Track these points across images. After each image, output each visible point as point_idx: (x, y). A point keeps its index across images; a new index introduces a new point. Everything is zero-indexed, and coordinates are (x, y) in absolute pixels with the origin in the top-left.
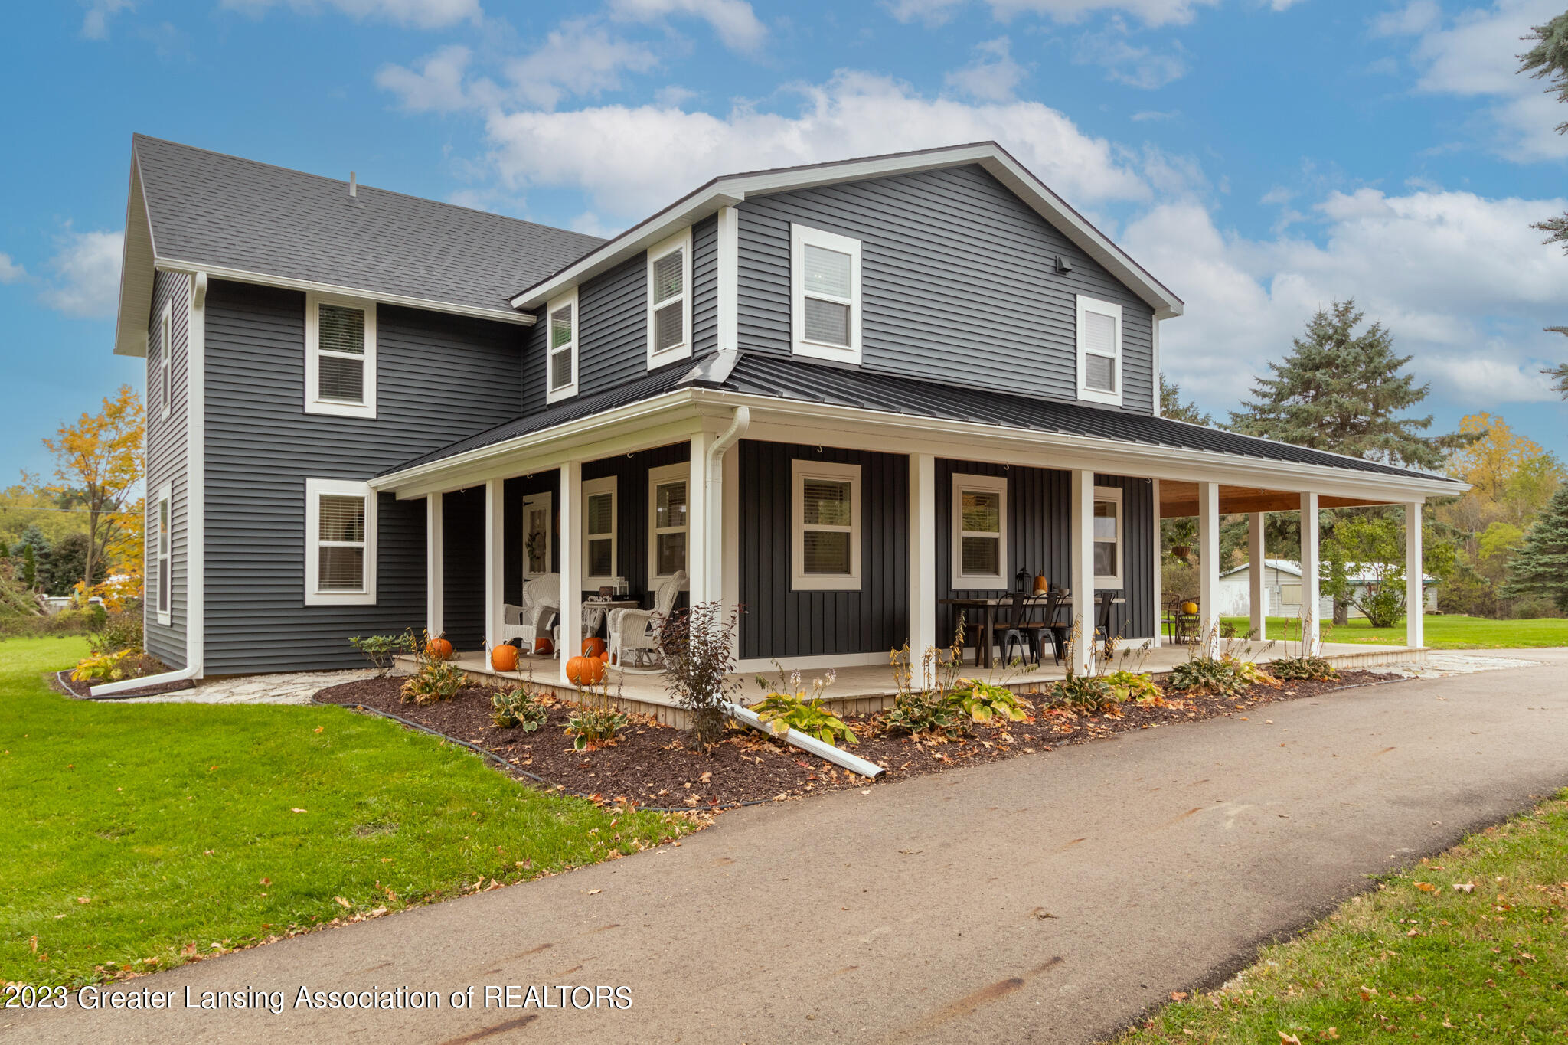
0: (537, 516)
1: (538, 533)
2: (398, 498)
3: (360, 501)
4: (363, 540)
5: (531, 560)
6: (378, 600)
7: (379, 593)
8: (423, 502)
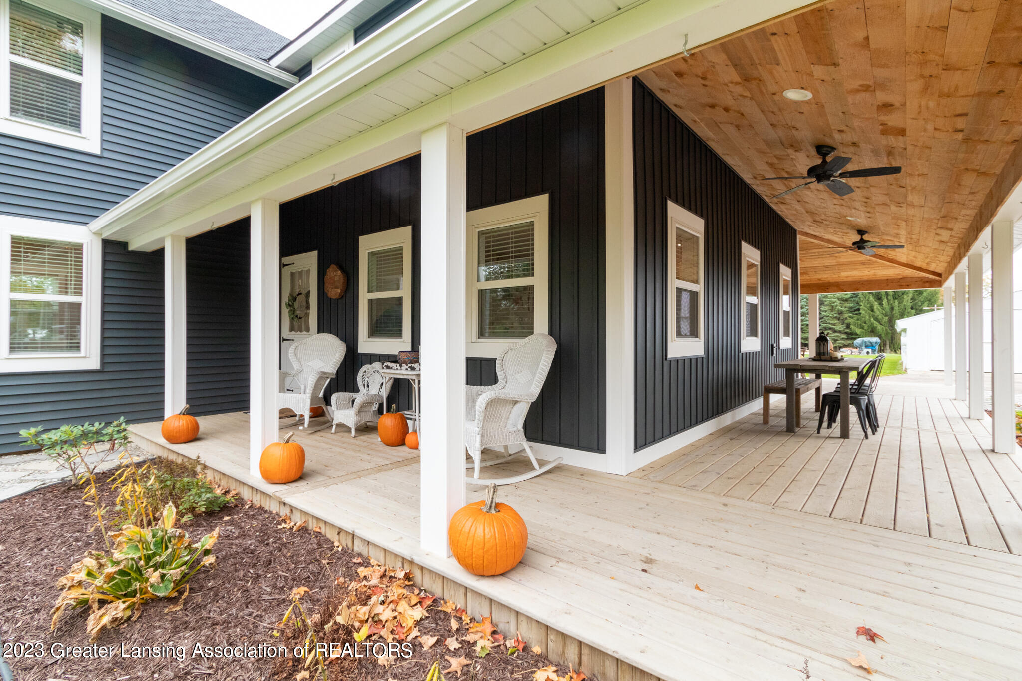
0: (297, 276)
1: (300, 294)
2: (131, 248)
3: (78, 249)
4: (81, 294)
5: (292, 320)
6: (103, 363)
7: (103, 355)
8: (159, 254)
